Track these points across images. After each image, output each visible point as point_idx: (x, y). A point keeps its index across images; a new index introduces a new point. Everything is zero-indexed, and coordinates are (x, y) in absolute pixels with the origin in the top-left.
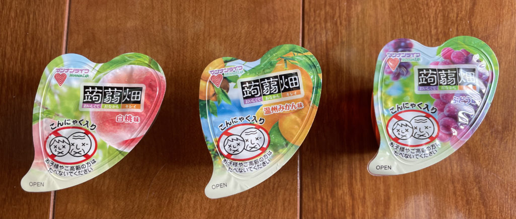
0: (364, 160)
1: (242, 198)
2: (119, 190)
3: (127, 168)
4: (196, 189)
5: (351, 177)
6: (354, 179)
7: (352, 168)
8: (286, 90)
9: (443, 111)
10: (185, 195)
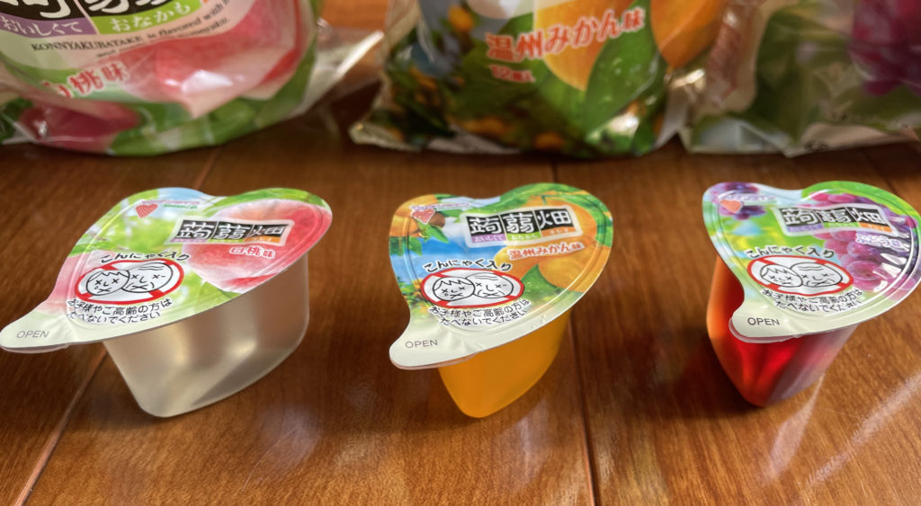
0: (720, 428)
1: (460, 490)
2: (185, 472)
3: (212, 435)
4: (357, 472)
5: (701, 458)
6: (708, 461)
7: (699, 441)
8: (547, 227)
9: (847, 253)
10: (332, 483)
